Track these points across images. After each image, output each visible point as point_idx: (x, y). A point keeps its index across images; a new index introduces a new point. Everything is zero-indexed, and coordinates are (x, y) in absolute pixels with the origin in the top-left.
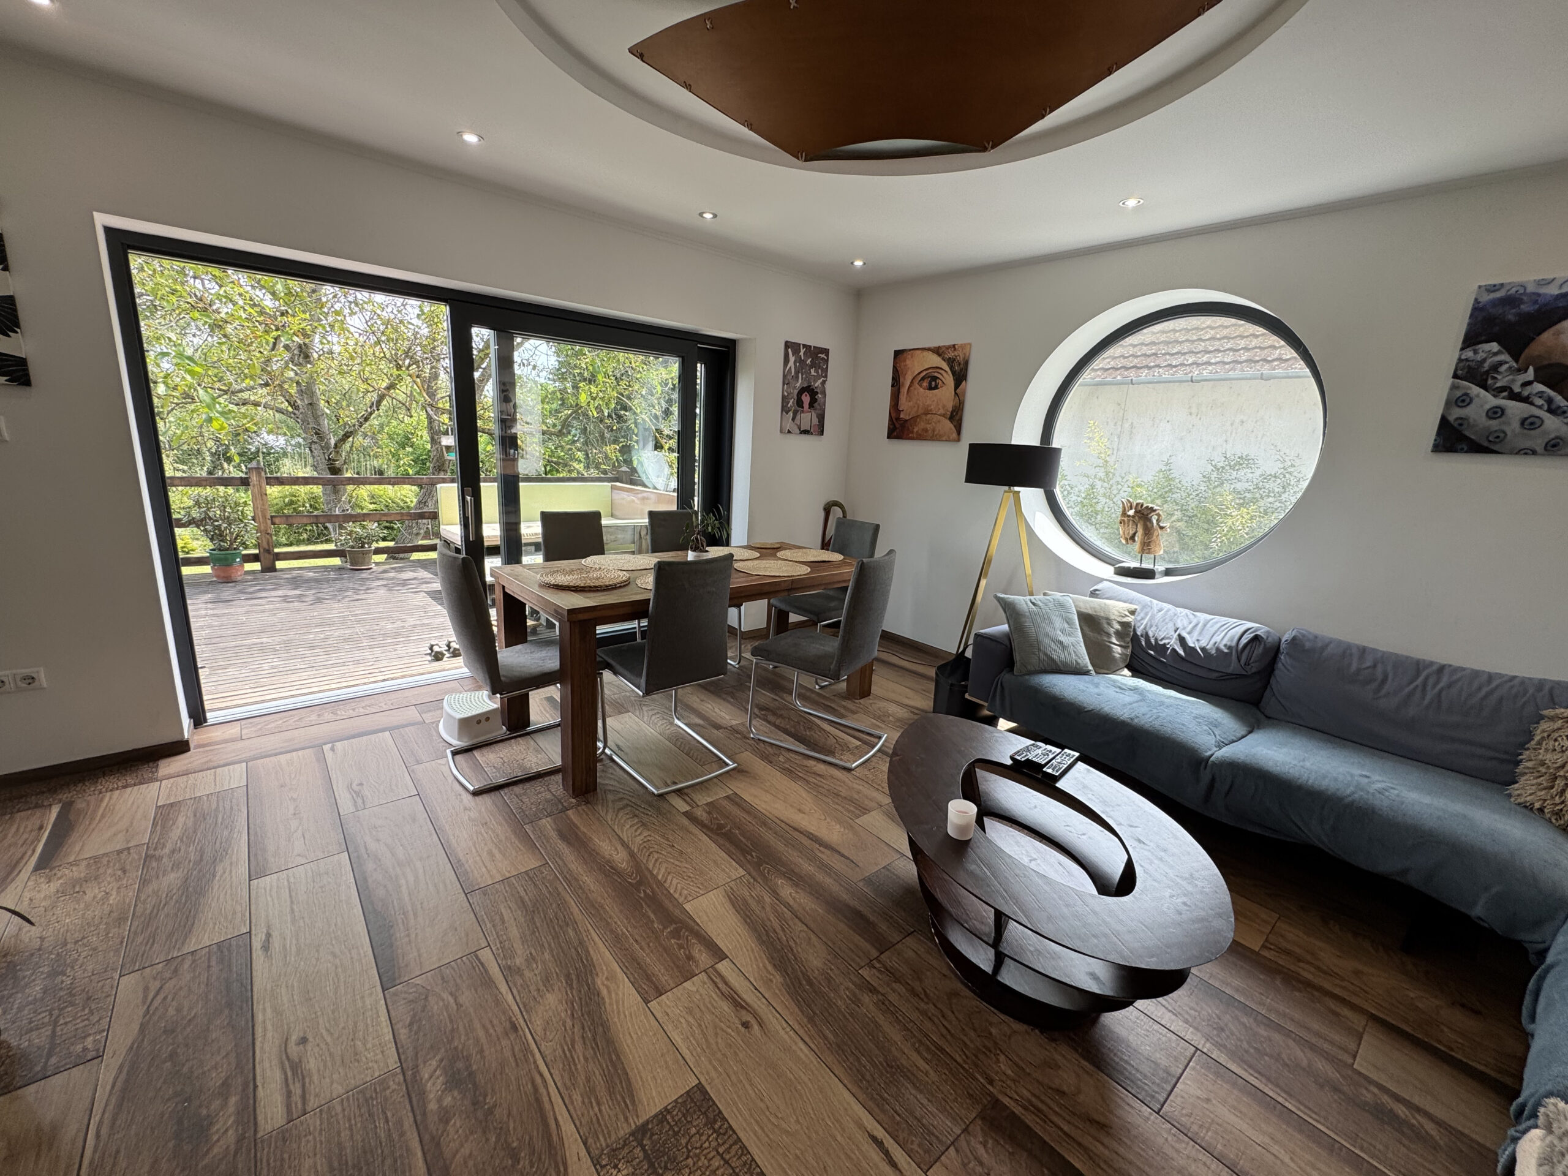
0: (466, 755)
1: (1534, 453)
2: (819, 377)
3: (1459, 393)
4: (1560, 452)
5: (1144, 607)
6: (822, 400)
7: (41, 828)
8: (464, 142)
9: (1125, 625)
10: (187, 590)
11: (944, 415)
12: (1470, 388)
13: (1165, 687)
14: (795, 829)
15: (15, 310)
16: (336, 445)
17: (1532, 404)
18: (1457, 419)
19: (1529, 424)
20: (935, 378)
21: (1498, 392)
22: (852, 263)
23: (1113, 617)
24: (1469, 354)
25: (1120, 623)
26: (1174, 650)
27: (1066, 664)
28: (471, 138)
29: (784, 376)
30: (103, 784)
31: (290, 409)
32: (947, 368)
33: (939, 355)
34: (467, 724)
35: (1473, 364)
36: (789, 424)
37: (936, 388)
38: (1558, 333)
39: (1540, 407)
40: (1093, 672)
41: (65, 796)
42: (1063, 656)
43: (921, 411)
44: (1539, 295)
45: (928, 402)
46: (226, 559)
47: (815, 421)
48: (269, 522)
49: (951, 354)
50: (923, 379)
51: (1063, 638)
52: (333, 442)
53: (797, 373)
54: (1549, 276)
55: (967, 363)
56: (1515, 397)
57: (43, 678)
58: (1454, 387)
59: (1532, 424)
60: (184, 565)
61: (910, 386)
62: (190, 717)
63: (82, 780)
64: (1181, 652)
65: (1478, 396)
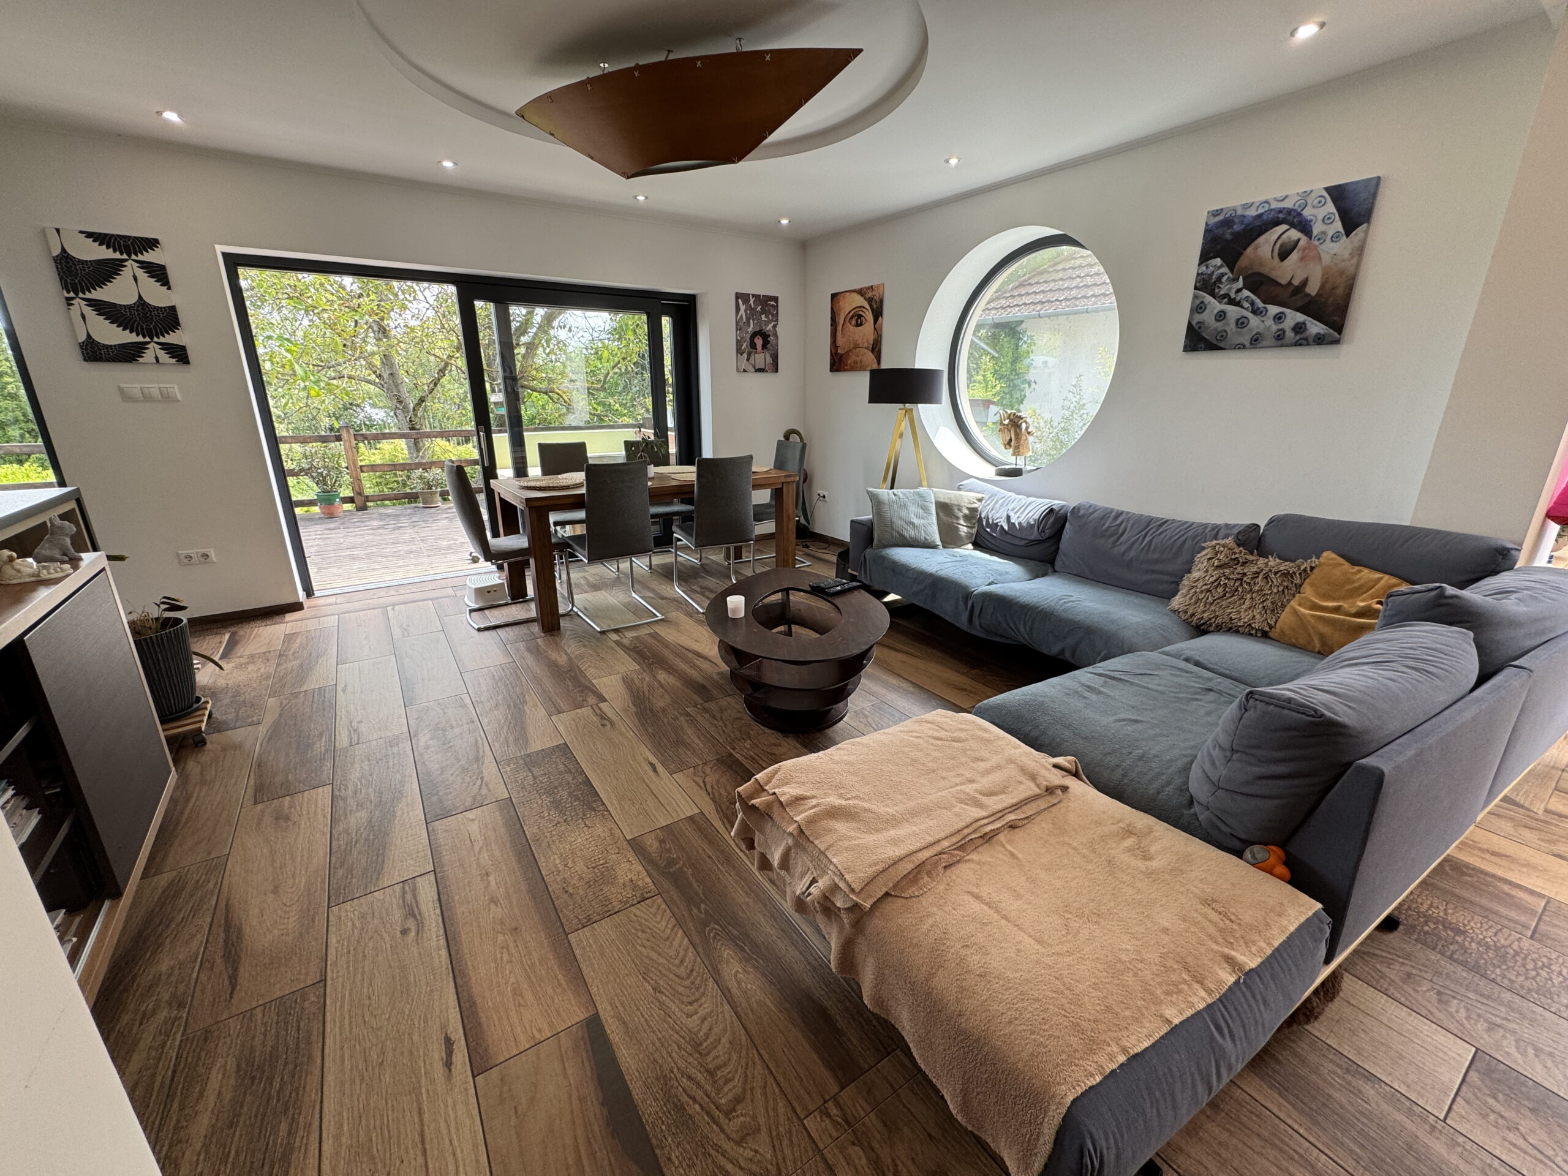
0: (480, 612)
1: (1243, 347)
2: (770, 322)
3: (1198, 302)
4: (1261, 345)
5: (993, 495)
6: (775, 341)
7: (221, 642)
8: (444, 168)
9: (973, 510)
10: (299, 523)
11: (867, 348)
12: (1204, 297)
13: (991, 555)
14: (686, 649)
15: (177, 315)
16: (414, 409)
17: (1242, 307)
18: (1198, 323)
19: (1241, 323)
20: (860, 316)
21: (1220, 298)
22: (779, 222)
23: (963, 504)
24: (1203, 268)
25: (969, 509)
26: (1002, 526)
27: (916, 540)
28: (448, 164)
29: (737, 323)
30: (252, 624)
31: (377, 380)
32: (869, 308)
33: (862, 296)
34: (481, 592)
35: (1205, 277)
36: (744, 364)
37: (861, 324)
38: (1256, 249)
39: (1247, 309)
40: (941, 547)
41: (233, 629)
42: (913, 533)
43: (852, 346)
44: (1244, 216)
45: (857, 338)
46: (329, 500)
47: (769, 360)
48: (359, 470)
49: (870, 294)
50: (852, 318)
51: (915, 520)
52: (412, 406)
53: (748, 320)
54: (1250, 201)
55: (881, 301)
56: (1233, 302)
57: (213, 556)
58: (1195, 297)
59: (1243, 323)
60: (297, 506)
61: (843, 324)
62: (304, 590)
63: (241, 623)
64: (1006, 528)
65: (1209, 303)
